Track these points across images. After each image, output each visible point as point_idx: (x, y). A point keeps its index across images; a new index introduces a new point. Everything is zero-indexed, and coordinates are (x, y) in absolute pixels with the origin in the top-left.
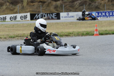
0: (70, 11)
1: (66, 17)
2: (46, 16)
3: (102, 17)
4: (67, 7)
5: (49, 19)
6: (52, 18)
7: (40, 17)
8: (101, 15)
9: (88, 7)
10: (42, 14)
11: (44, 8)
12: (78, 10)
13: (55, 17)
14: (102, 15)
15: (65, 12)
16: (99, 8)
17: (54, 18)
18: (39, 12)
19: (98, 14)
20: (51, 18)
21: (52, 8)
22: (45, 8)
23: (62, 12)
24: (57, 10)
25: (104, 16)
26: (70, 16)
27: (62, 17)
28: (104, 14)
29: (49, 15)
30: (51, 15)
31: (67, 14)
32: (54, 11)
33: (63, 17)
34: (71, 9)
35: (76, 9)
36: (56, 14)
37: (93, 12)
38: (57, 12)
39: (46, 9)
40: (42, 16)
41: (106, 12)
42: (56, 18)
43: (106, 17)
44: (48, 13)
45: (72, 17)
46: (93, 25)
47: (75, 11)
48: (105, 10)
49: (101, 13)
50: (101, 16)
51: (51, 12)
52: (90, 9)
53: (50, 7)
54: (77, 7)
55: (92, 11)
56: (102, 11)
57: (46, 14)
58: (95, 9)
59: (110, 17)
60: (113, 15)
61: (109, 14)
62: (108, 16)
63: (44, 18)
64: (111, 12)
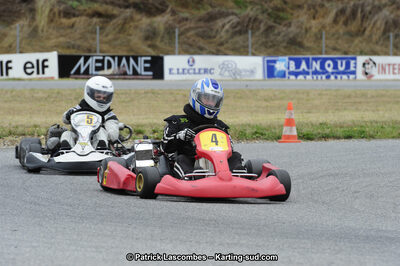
0: (200, 51)
1: (183, 73)
2: (114, 64)
3: (309, 77)
4: (188, 38)
5: (123, 75)
6: (135, 73)
7: (92, 70)
8: (306, 69)
9: (264, 40)
10: (101, 58)
11: (107, 35)
12: (227, 49)
13: (146, 69)
14: (310, 71)
15: (180, 54)
16: (301, 45)
17: (143, 73)
18: (90, 50)
19: (298, 65)
20: (130, 72)
21: (136, 41)
22: (110, 37)
23: (171, 53)
24: (152, 46)
25: (316, 73)
26: (200, 70)
27: (170, 70)
28: (316, 66)
29: (124, 61)
30: (132, 61)
31: (189, 62)
32: (144, 48)
33: (175, 71)
34: (201, 43)
35: (221, 44)
36: (149, 58)
37: (280, 58)
38: (154, 53)
39: (115, 39)
40: (100, 65)
41: (325, 60)
42: (151, 73)
43: (324, 77)
44: (120, 54)
45: (206, 71)
46: (277, 102)
47: (218, 53)
48: (321, 53)
49: (307, 62)
50: (308, 73)
51: (133, 54)
52: (271, 47)
53: (130, 35)
54: (223, 40)
55: (277, 53)
56: (311, 57)
57: (113, 57)
58: (285, 47)
59: (339, 77)
60: (348, 71)
61: (335, 67)
62: (333, 73)
63: (106, 72)
64: (342, 59)
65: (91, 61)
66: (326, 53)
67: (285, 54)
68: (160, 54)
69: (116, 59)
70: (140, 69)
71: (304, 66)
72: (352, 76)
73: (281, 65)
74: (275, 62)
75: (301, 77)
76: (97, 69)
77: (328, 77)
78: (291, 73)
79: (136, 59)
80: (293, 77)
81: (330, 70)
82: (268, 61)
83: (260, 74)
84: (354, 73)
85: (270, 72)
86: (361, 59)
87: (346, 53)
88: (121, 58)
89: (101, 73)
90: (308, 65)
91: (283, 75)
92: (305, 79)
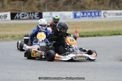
0: (54, 10)
3: (87, 18)
4: (50, 7)
5: (30, 19)
6: (34, 18)
7: (21, 17)
9: (73, 7)
10: (23, 13)
12: (62, 9)
13: (37, 16)
14: (87, 16)
15: (47, 11)
16: (84, 8)
17: (36, 18)
18: (20, 11)
19: (83, 14)
20: (32, 17)
21: (34, 8)
22: (26, 7)
23: (45, 11)
24: (39, 9)
25: (89, 16)
28: (89, 14)
30: (33, 14)
31: (50, 14)
32: (36, 10)
34: (54, 8)
35: (60, 8)
36: (38, 13)
38: (39, 11)
39: (28, 8)
40: (23, 15)
41: (91, 13)
42: (38, 18)
43: (92, 17)
47: (59, 11)
48: (90, 10)
49: (86, 13)
51: (33, 12)
52: (75, 9)
53: (32, 6)
55: (77, 10)
56: (87, 11)
57: (27, 13)
58: (80, 9)
59: (96, 17)
60: (99, 15)
61: (95, 14)
62: (94, 16)
63: (25, 18)
64: (97, 12)
65: (21, 15)
66: (92, 10)
67: (79, 11)
68: (41, 12)
69: (28, 14)
70: (35, 16)
71: (85, 14)
72: (100, 17)
73: (78, 14)
74: (76, 13)
75: (84, 18)
76: (23, 17)
77: (93, 17)
78: (82, 16)
79: (34, 13)
80: (82, 18)
81: (93, 15)
82: (75, 13)
83: (72, 17)
84: (100, 16)
85: (75, 16)
86: (103, 12)
87: (98, 10)
88: (29, 13)
89: (23, 18)
90: (87, 14)
91: (79, 17)
92: (86, 18)
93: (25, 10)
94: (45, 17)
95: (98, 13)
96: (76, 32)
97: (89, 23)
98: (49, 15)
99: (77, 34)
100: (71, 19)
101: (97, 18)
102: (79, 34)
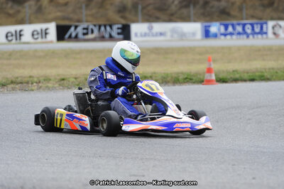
0: (157, 19)
1: (145, 36)
2: (96, 30)
3: (234, 37)
4: (149, 11)
5: (102, 38)
6: (111, 36)
7: (80, 36)
8: (232, 31)
9: (202, 11)
10: (85, 26)
11: (91, 10)
12: (176, 18)
13: (119, 34)
16: (228, 14)
17: (117, 36)
18: (79, 21)
19: (226, 28)
20: (107, 36)
21: (112, 14)
22: (94, 11)
23: (134, 22)
24: (123, 17)
25: (239, 34)
26: (157, 33)
28: (239, 29)
29: (103, 28)
30: (108, 28)
31: (148, 28)
32: (117, 17)
33: (139, 35)
35: (172, 15)
36: (120, 26)
37: (214, 23)
38: (124, 22)
39: (97, 13)
40: (85, 31)
41: (244, 25)
42: (121, 36)
43: (245, 36)
44: (100, 23)
45: (161, 34)
47: (170, 20)
48: (242, 19)
49: (233, 25)
50: (233, 34)
51: (109, 23)
53: (107, 10)
54: (173, 11)
56: (235, 22)
57: (95, 26)
58: (218, 16)
59: (255, 36)
60: (262, 32)
61: (253, 29)
62: (251, 34)
63: (90, 36)
64: (257, 24)
65: (80, 30)
66: (247, 19)
67: (216, 21)
68: (129, 23)
69: (98, 27)
70: (114, 34)
71: (230, 29)
72: (264, 36)
73: (214, 29)
74: (209, 26)
75: (228, 37)
76: (84, 34)
77: (248, 37)
78: (222, 34)
79: (111, 26)
80: (223, 37)
81: (249, 31)
82: (206, 26)
83: (199, 34)
84: (266, 33)
85: (207, 34)
86: (271, 23)
87: (261, 19)
88: (100, 27)
89: (86, 37)
90: (234, 28)
91: (215, 36)
92: (232, 38)
93: (90, 19)
94: (136, 35)
95: (259, 26)
96: (209, 70)
97: (239, 49)
98: (147, 31)
99: (211, 76)
100: (198, 40)
101: (258, 38)
102: (216, 75)
